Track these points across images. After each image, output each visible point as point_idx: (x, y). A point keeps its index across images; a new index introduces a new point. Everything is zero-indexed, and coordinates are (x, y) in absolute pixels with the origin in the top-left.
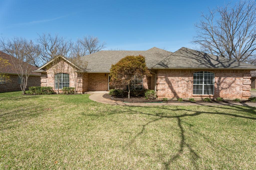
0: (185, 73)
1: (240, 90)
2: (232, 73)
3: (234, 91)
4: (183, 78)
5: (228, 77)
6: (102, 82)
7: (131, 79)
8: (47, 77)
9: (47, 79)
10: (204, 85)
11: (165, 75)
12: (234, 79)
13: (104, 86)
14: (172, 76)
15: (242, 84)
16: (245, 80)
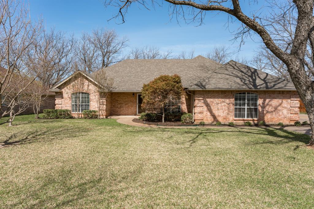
0: (225, 94)
1: (288, 113)
2: (278, 95)
3: (281, 114)
4: (223, 100)
5: (273, 98)
6: (129, 104)
7: (165, 101)
8: (63, 98)
9: (63, 100)
10: (247, 108)
11: (203, 97)
12: (280, 101)
13: (131, 109)
14: (211, 98)
15: (289, 107)
16: (293, 103)
